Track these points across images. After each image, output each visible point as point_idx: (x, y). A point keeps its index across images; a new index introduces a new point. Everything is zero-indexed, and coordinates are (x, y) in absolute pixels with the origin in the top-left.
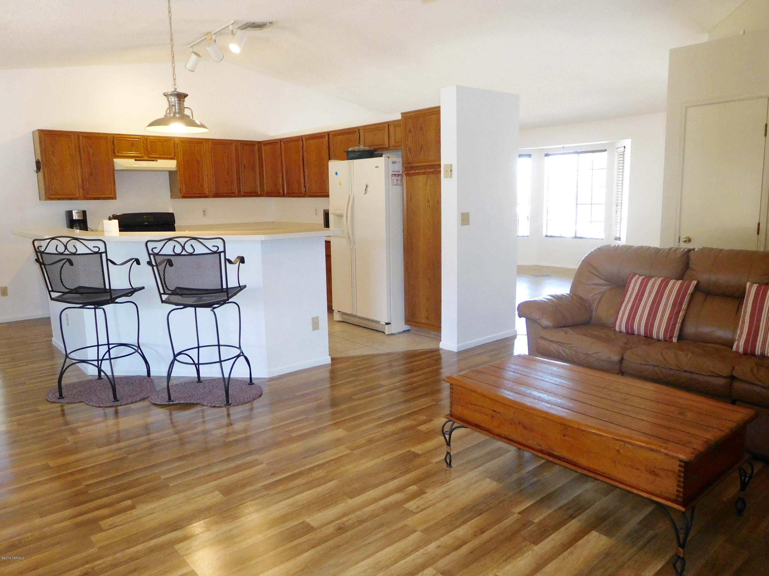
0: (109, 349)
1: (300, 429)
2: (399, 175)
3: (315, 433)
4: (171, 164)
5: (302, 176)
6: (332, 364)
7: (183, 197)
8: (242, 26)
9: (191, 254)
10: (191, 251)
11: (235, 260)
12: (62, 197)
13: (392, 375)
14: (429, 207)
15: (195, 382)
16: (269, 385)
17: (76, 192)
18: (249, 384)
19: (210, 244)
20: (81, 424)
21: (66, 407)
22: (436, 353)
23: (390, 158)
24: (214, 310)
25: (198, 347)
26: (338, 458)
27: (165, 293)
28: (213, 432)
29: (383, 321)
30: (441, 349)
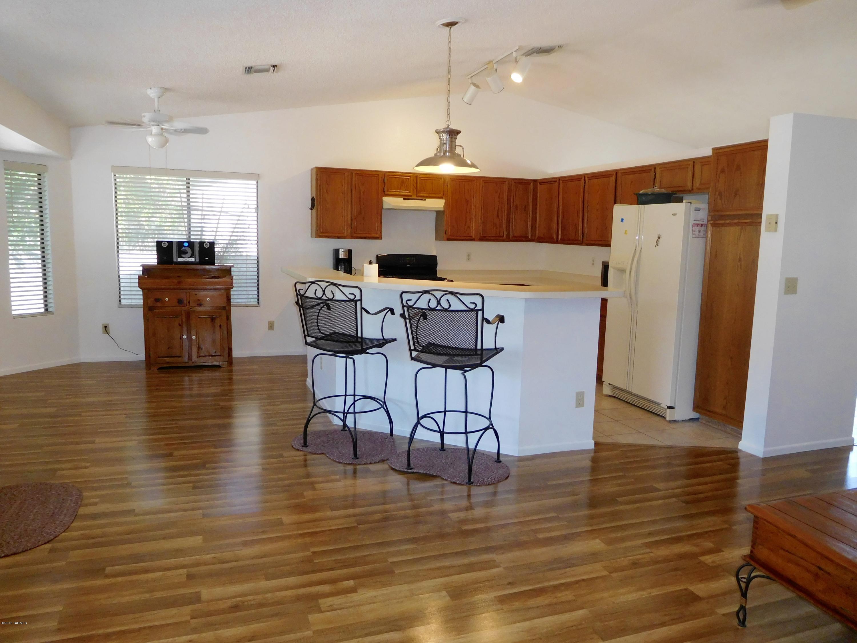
0: (355, 401)
1: (549, 530)
2: (702, 225)
3: (566, 538)
4: (439, 204)
5: (580, 220)
6: (596, 451)
7: (448, 240)
8: (527, 52)
9: (446, 310)
10: (446, 306)
11: (493, 320)
12: (331, 235)
13: (671, 477)
14: (741, 268)
15: (438, 449)
16: (519, 467)
17: (344, 230)
18: (495, 461)
19: (467, 300)
20: (320, 479)
21: (309, 457)
22: (733, 455)
23: (692, 204)
24: (465, 374)
25: (445, 412)
26: (592, 579)
27: (415, 350)
28: (450, 515)
29: (666, 402)
30: (740, 450)
